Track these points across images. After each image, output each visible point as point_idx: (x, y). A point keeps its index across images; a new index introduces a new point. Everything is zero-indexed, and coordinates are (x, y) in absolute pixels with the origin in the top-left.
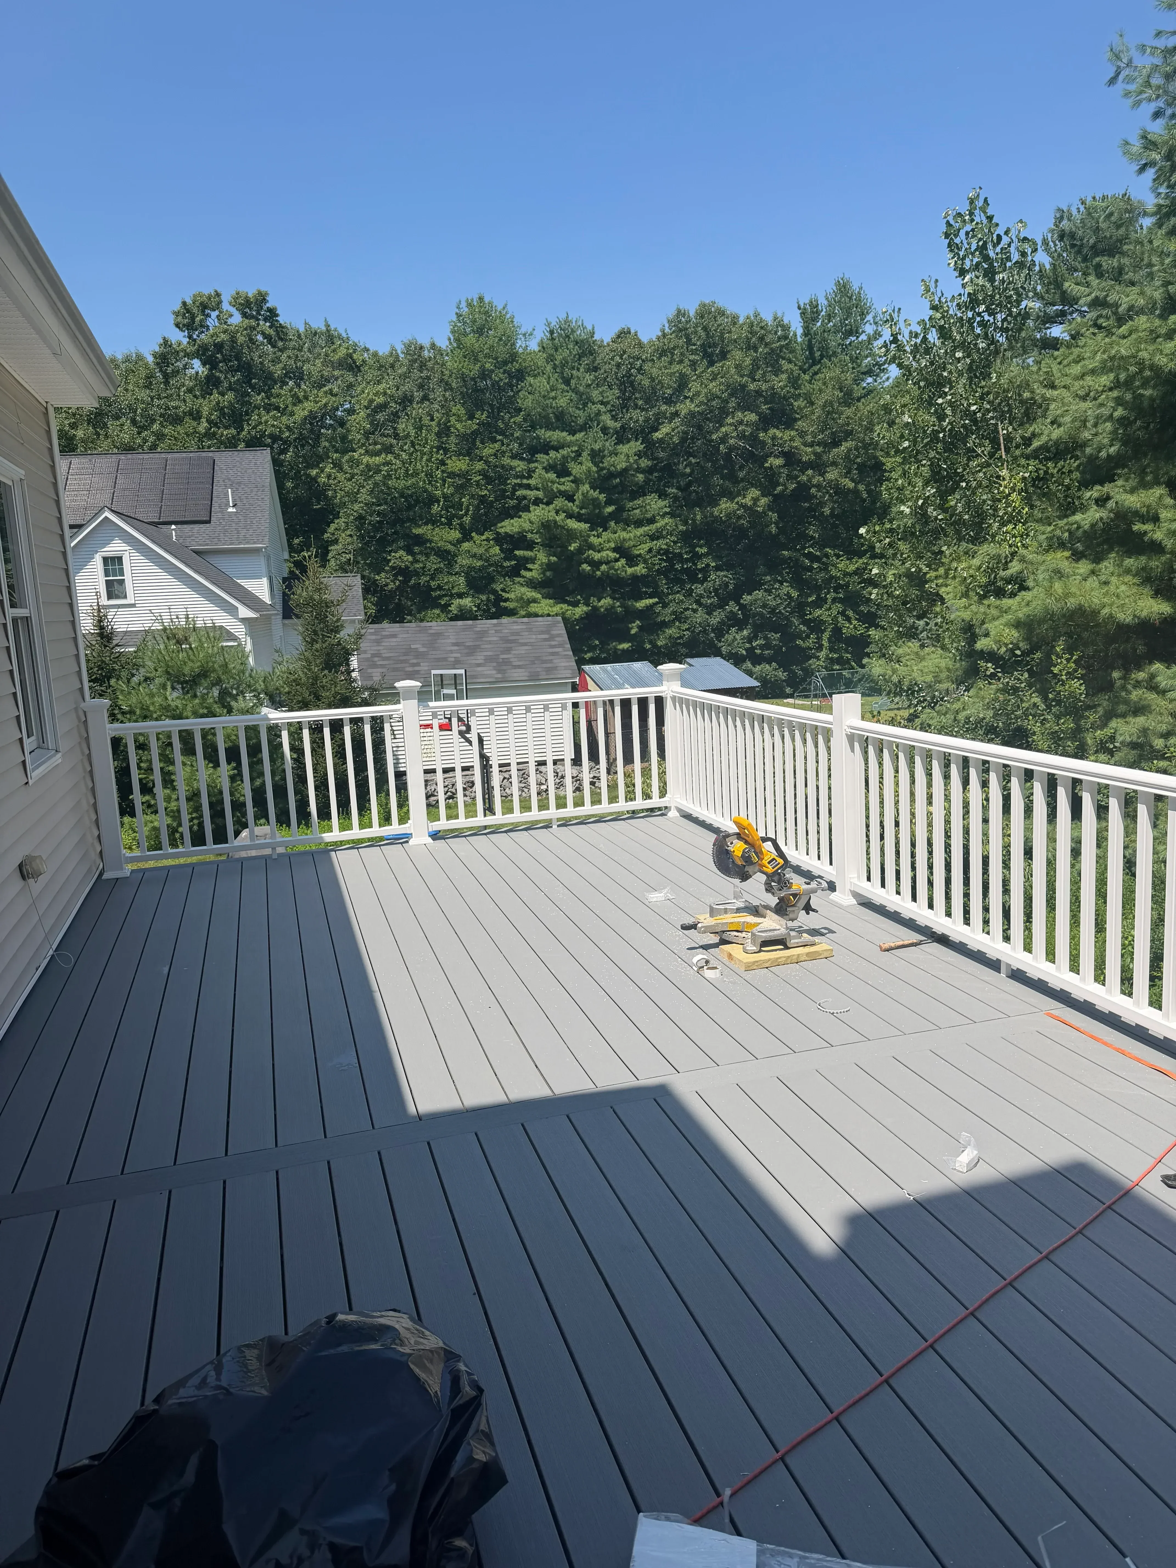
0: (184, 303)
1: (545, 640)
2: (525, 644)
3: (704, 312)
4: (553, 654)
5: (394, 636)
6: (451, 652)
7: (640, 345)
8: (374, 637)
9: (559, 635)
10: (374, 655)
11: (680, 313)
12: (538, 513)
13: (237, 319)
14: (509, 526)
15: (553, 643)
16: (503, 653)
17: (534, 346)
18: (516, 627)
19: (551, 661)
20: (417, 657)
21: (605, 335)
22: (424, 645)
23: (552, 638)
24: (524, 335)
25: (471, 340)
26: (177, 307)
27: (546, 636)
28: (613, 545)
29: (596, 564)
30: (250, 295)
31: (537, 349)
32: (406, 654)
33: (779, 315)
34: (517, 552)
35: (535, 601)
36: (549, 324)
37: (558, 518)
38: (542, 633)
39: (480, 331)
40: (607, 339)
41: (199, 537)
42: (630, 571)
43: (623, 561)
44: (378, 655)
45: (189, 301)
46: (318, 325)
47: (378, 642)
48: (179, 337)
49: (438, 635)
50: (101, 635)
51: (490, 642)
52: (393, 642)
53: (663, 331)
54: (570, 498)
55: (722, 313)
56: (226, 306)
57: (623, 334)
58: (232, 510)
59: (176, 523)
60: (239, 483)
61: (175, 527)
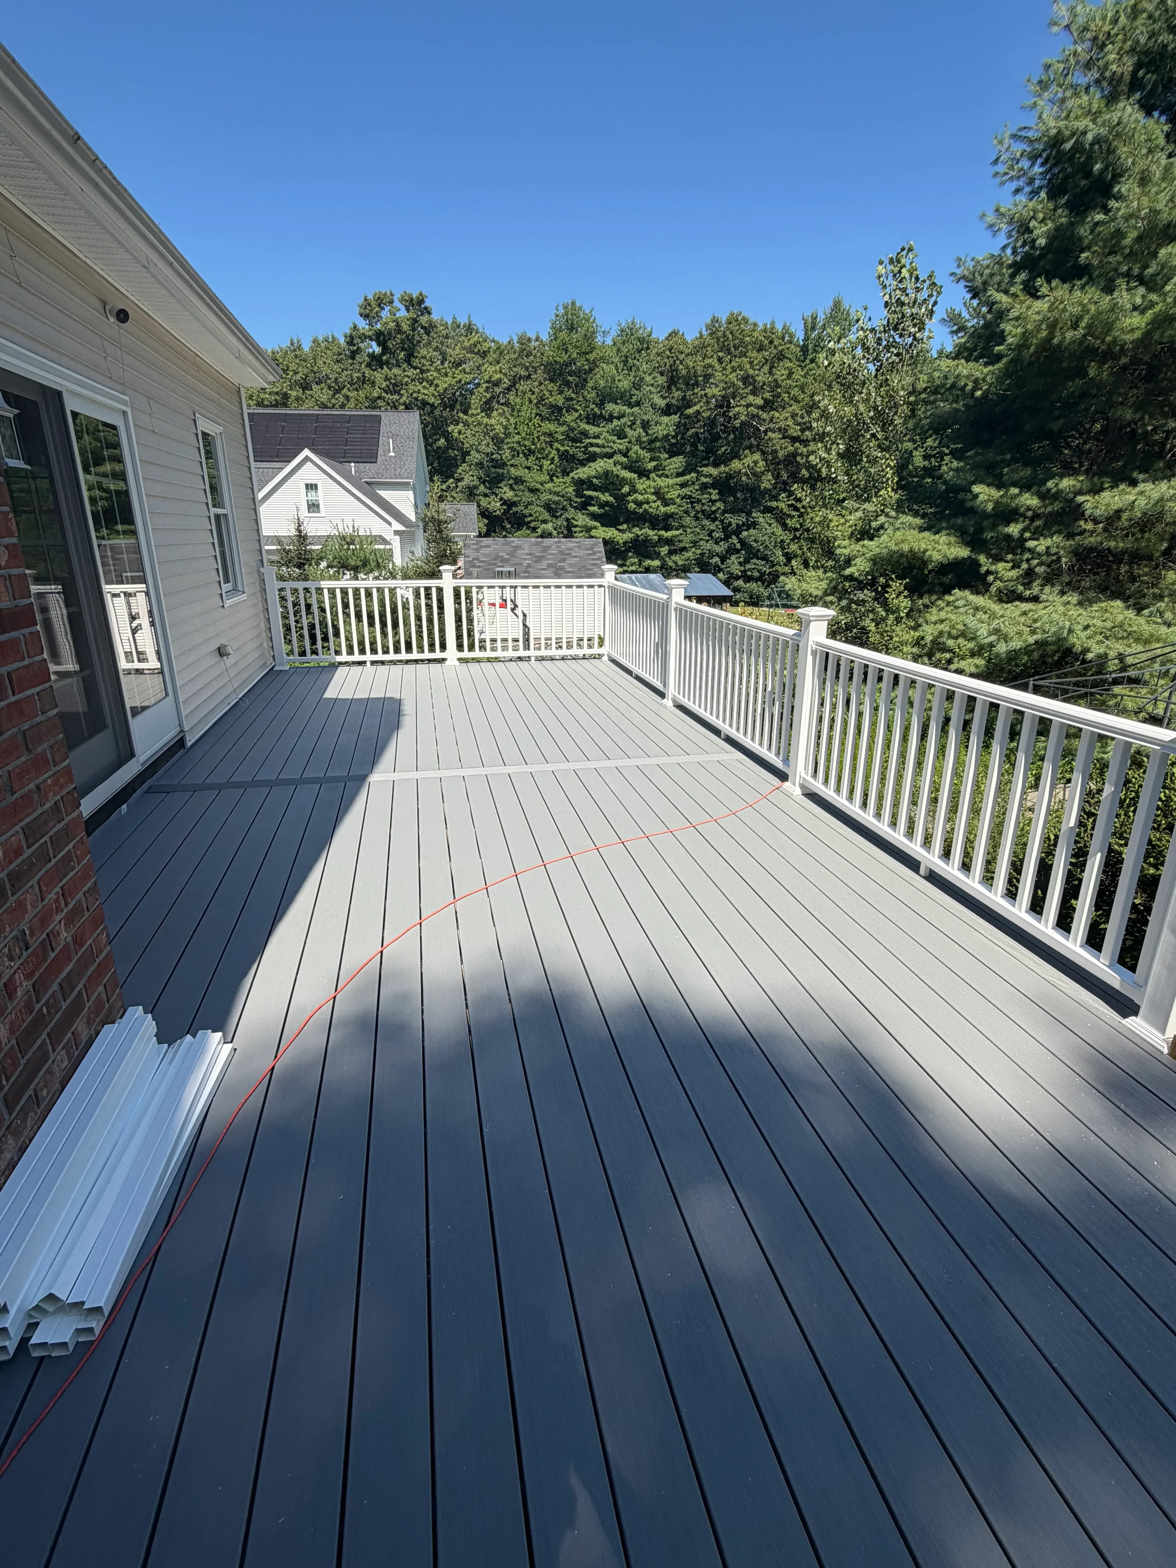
0: (366, 300)
1: (590, 554)
2: (575, 557)
3: (733, 320)
4: (593, 565)
5: (488, 547)
6: (525, 559)
7: (685, 342)
8: (475, 547)
9: (599, 552)
10: (474, 559)
11: (715, 320)
12: (602, 465)
13: (402, 313)
14: (582, 473)
15: (595, 557)
16: (560, 562)
17: (609, 341)
18: (570, 545)
19: (592, 569)
20: (502, 562)
21: (660, 335)
22: (507, 554)
23: (594, 553)
24: (604, 332)
25: (563, 335)
26: (361, 301)
27: (590, 552)
28: (653, 490)
29: (639, 504)
30: (413, 295)
31: (611, 343)
32: (495, 559)
33: (788, 324)
34: (585, 492)
35: (595, 528)
36: (620, 325)
37: (615, 469)
38: (588, 549)
39: (572, 328)
40: (662, 338)
41: (369, 471)
42: (663, 509)
43: (659, 503)
44: (477, 559)
45: (370, 297)
46: (461, 319)
47: (477, 550)
48: (363, 325)
49: (518, 547)
50: (299, 537)
51: (552, 554)
52: (487, 550)
53: (701, 333)
54: (625, 455)
55: (745, 320)
56: (397, 303)
57: (674, 333)
58: (392, 454)
59: (355, 462)
60: (397, 435)
61: (353, 464)
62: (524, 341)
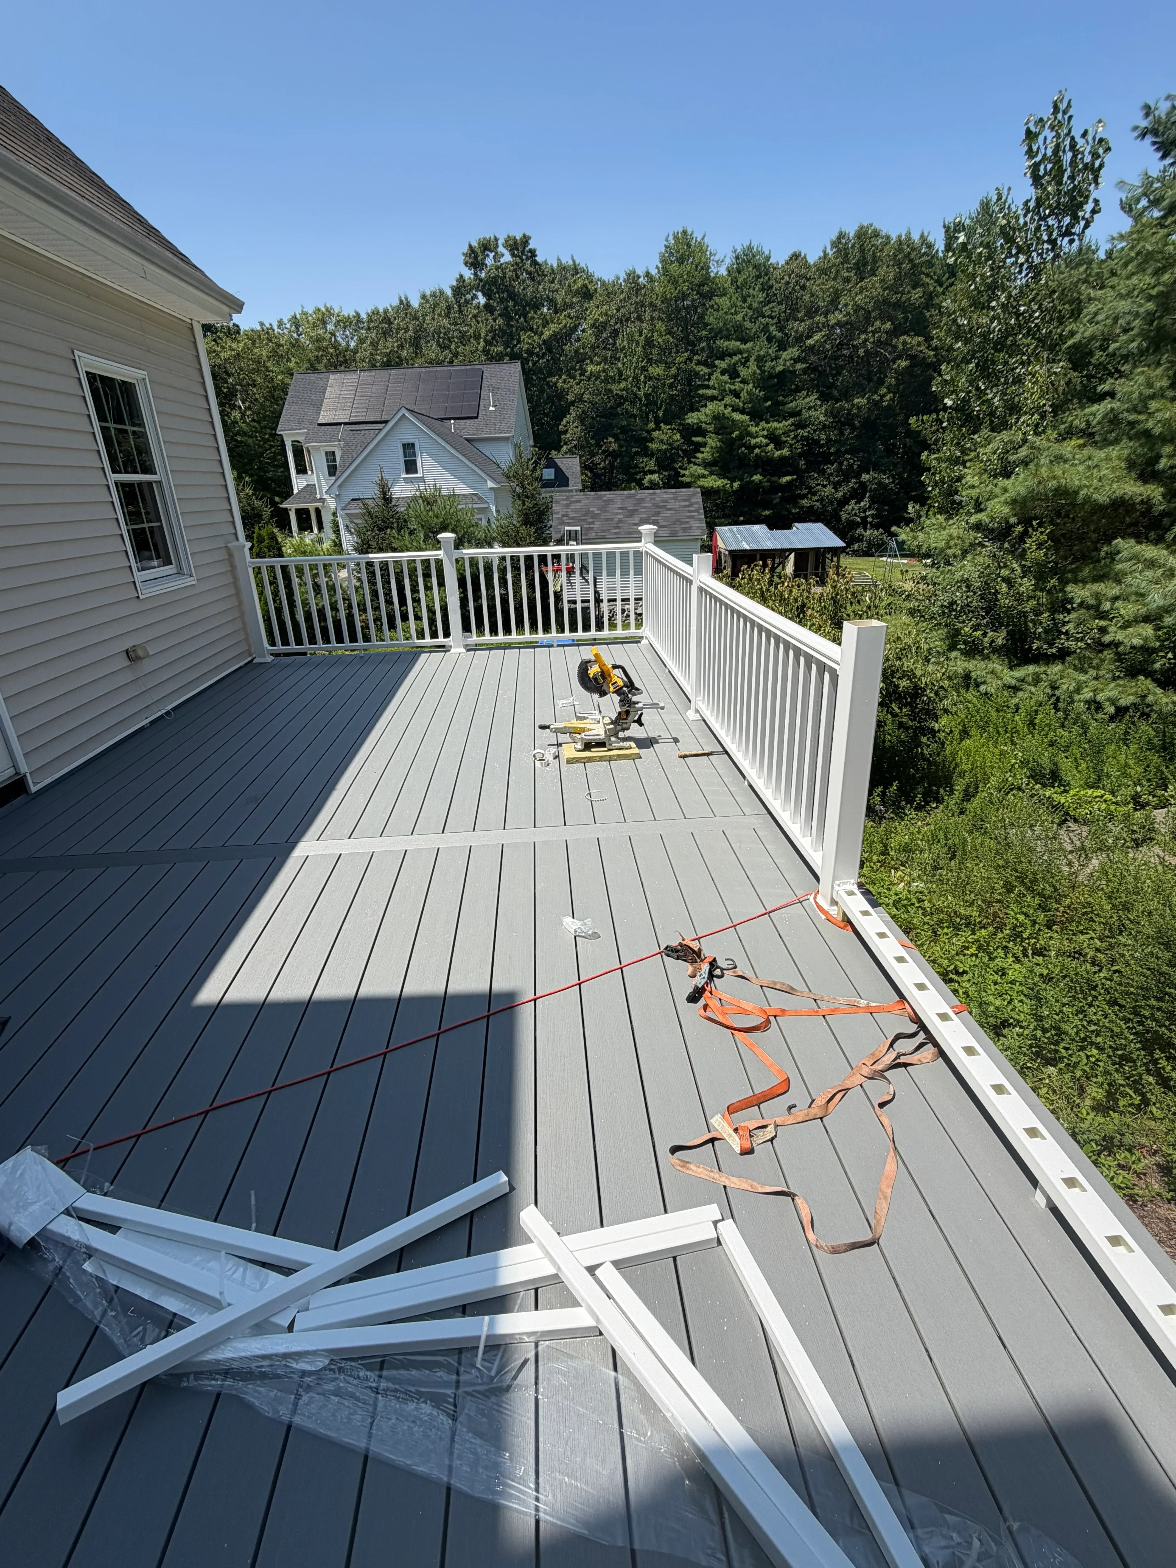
0: (470, 246)
1: (686, 506)
2: (671, 509)
3: (861, 234)
4: (689, 517)
5: (579, 501)
6: (617, 514)
7: (807, 266)
8: (565, 502)
9: (697, 503)
10: (563, 516)
11: (841, 236)
12: (712, 407)
13: (507, 258)
14: (692, 418)
15: (692, 509)
16: (654, 515)
17: (723, 271)
18: (665, 496)
19: (688, 522)
20: (592, 517)
21: (779, 258)
22: (598, 509)
23: (691, 505)
24: (717, 262)
25: (674, 267)
26: (466, 249)
27: (687, 503)
28: (765, 433)
29: (751, 448)
30: (518, 238)
31: (725, 273)
32: (585, 515)
33: (926, 234)
34: (694, 439)
35: (704, 476)
36: (735, 251)
37: (726, 412)
38: (685, 500)
39: (681, 260)
40: (782, 262)
41: (469, 428)
42: (777, 453)
43: (772, 446)
44: (566, 515)
45: (475, 244)
46: (567, 261)
47: (567, 506)
48: (468, 274)
49: (609, 501)
50: (384, 498)
51: (645, 507)
52: (577, 506)
53: (825, 251)
54: (737, 395)
55: (876, 234)
56: (501, 249)
57: (796, 256)
58: (491, 408)
59: (455, 419)
60: (498, 389)
61: (452, 421)
62: (632, 277)
